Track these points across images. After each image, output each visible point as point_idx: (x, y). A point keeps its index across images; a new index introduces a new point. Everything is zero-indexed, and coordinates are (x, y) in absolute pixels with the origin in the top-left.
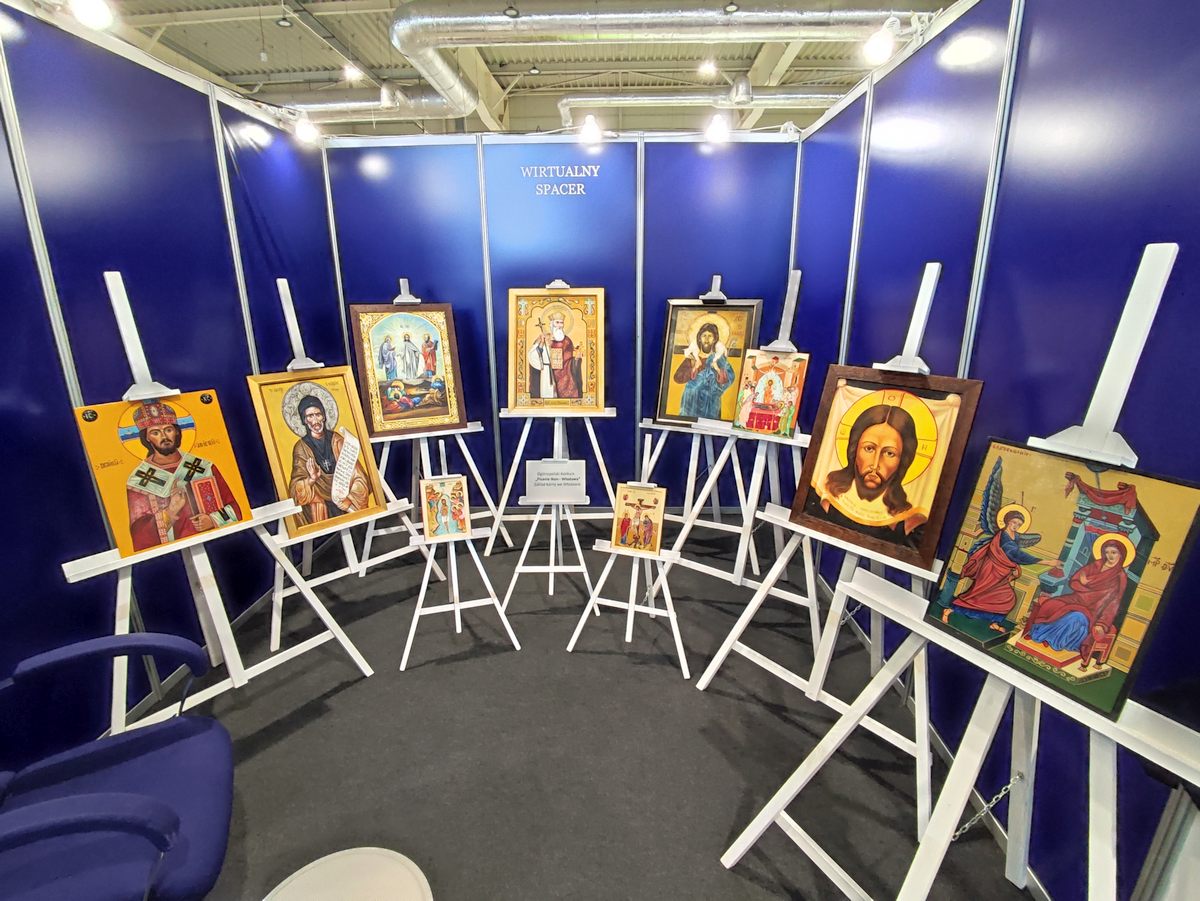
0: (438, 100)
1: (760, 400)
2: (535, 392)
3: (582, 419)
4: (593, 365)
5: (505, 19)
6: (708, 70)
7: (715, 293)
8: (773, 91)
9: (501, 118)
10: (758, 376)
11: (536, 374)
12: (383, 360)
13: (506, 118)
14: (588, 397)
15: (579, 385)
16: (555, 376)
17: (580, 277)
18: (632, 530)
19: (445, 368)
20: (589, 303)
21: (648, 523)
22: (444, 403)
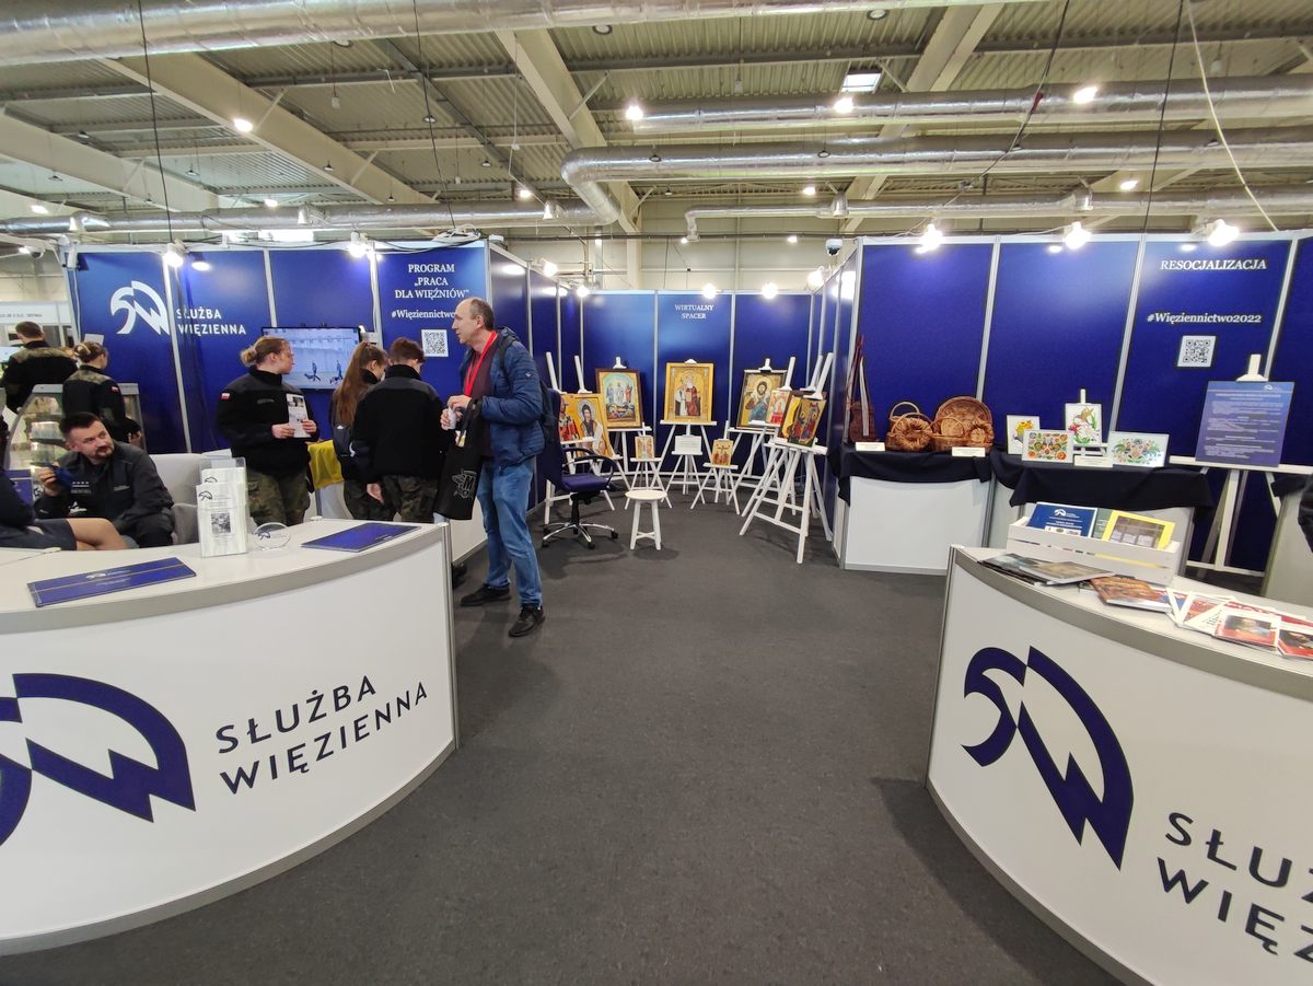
0: (588, 212)
1: (776, 411)
2: (678, 413)
3: (699, 426)
4: (706, 400)
5: (648, 161)
6: (810, 192)
7: (767, 367)
8: (868, 204)
9: (635, 220)
10: (776, 401)
11: (678, 404)
12: (608, 394)
13: (639, 220)
14: (703, 415)
15: (699, 409)
16: (687, 405)
17: (701, 357)
18: (719, 457)
19: (635, 401)
20: (706, 371)
21: (726, 455)
22: (634, 416)
